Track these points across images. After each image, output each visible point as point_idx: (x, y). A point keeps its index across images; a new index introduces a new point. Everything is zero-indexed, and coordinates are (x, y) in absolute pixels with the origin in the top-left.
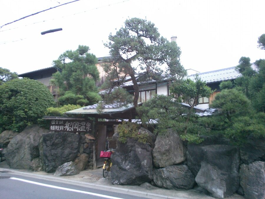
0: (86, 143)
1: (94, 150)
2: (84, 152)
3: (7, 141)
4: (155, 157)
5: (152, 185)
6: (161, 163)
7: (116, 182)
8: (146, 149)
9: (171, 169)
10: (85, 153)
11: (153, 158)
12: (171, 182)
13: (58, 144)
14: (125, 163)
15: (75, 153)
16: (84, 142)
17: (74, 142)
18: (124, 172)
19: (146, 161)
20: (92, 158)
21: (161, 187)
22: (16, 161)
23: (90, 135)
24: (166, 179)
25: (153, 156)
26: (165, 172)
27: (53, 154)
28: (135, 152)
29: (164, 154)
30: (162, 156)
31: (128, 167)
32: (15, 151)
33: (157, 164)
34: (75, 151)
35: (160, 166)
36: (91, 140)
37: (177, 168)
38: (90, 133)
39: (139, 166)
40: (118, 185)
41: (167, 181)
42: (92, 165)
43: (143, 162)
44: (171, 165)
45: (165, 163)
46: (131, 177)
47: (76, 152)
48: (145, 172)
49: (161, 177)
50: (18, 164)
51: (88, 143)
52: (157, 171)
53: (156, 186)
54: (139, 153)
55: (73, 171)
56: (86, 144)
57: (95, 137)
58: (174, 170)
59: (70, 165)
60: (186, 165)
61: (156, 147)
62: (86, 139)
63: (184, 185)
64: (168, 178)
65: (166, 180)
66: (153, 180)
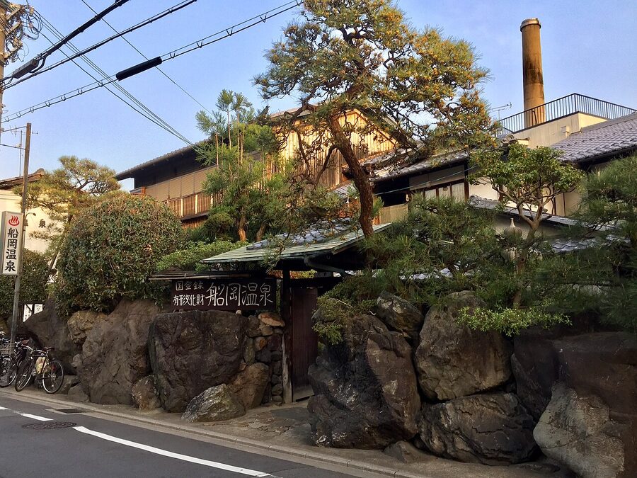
0: (262, 336)
1: (284, 352)
2: (257, 360)
3: (82, 336)
4: (424, 372)
5: (416, 448)
6: (442, 390)
7: (322, 439)
8: (396, 351)
9: (467, 405)
10: (259, 361)
11: (418, 373)
12: (469, 442)
13: (190, 340)
14: (344, 389)
15: (231, 363)
16: (255, 334)
17: (229, 334)
18: (342, 413)
19: (395, 383)
20: (281, 374)
21: (443, 455)
22: (101, 386)
23: (271, 316)
24: (453, 432)
25: (418, 370)
26: (451, 413)
27: (178, 366)
28: (365, 359)
29: (447, 362)
30: (442, 369)
31: (352, 399)
32: (98, 360)
33: (430, 390)
34: (233, 358)
35: (440, 397)
36: (273, 328)
37: (485, 401)
38: (271, 309)
39: (378, 398)
40: (326, 446)
41: (457, 439)
42: (280, 393)
43: (387, 387)
44: (467, 395)
45: (452, 388)
46: (360, 425)
47: (235, 361)
48: (394, 414)
49: (440, 426)
50: (105, 393)
51: (266, 337)
52: (430, 410)
53: (427, 450)
54: (376, 362)
55: (227, 408)
56: (259, 339)
57: (283, 319)
58: (477, 407)
59: (219, 394)
60: (514, 392)
61: (423, 344)
62: (261, 327)
63: (504, 449)
64: (459, 429)
65: (454, 436)
66: (418, 436)
